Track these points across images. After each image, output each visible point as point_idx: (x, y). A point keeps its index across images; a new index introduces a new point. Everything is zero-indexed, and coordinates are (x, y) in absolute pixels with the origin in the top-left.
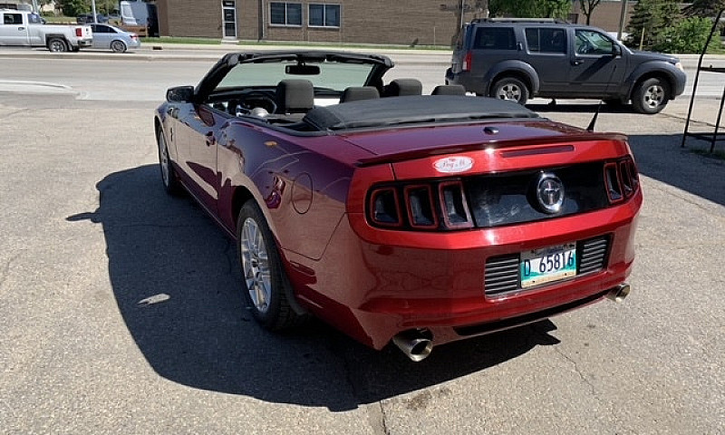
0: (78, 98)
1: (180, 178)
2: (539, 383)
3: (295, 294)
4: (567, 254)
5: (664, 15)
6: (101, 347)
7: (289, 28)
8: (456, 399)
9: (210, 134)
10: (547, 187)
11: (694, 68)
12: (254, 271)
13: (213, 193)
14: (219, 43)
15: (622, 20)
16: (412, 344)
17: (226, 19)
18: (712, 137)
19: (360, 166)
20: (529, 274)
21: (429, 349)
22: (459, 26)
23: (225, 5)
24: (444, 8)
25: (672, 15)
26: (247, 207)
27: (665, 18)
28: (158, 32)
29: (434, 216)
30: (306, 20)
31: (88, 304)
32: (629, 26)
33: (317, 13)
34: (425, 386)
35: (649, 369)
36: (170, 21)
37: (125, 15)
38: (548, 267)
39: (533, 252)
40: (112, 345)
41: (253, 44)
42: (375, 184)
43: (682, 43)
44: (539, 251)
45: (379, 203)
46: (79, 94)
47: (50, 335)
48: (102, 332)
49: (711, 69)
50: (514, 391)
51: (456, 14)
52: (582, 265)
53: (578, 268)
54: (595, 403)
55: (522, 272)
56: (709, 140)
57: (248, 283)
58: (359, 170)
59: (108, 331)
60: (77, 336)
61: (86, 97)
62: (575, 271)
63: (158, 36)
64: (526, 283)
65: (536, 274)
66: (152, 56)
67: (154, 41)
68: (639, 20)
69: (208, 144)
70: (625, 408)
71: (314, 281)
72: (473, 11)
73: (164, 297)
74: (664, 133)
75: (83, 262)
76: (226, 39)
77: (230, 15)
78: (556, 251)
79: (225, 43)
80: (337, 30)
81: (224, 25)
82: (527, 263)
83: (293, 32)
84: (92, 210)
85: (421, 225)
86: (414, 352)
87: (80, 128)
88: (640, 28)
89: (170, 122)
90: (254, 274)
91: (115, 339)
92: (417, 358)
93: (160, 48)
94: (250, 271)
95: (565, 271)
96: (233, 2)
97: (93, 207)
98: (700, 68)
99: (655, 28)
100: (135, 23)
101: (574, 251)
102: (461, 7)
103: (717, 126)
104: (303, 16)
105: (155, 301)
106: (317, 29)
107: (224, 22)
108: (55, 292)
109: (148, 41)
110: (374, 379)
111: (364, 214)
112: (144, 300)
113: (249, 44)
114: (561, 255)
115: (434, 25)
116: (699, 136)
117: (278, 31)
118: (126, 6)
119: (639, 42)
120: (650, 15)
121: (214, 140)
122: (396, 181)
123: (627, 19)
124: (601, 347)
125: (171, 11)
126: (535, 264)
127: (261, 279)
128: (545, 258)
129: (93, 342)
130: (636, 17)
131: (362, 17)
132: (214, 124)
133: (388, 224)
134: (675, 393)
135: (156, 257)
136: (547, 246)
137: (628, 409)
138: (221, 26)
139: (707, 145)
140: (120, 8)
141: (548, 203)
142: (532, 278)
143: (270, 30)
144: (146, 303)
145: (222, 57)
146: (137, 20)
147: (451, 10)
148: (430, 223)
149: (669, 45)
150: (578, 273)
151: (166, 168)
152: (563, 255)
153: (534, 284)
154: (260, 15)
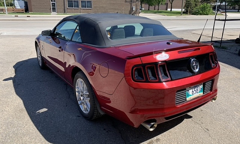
0: (2, 34)
1: (46, 63)
2: (190, 134)
3: (100, 107)
4: (200, 87)
5: (195, 3)
6: (25, 132)
7: (74, 9)
8: (163, 142)
9: (60, 47)
10: (194, 64)
11: (213, 20)
12: (82, 98)
13: (62, 69)
14: (50, 14)
15: (182, 5)
16: (150, 125)
17: (52, 6)
18: (220, 42)
19: (128, 59)
20: (189, 95)
21: (156, 126)
22: (131, 8)
23: (52, 1)
24: (126, 2)
25: (198, 3)
26: (78, 74)
27: (195, 4)
28: (28, 11)
29: (157, 76)
30: (80, 6)
31: (17, 114)
32: (184, 7)
33: (84, 4)
34: (151, 138)
35: (226, 125)
36: (33, 7)
37: (16, 5)
38: (195, 92)
39: (190, 87)
40: (29, 130)
41: (62, 14)
42: (135, 65)
43: (201, 12)
44: (192, 87)
45: (136, 73)
46: (2, 33)
47: (3, 128)
48: (24, 125)
49: (219, 20)
50: (182, 138)
51: (130, 4)
52: (205, 91)
53: (204, 92)
54: (211, 140)
55: (187, 95)
56: (219, 43)
57: (79, 102)
58: (128, 61)
59: (26, 125)
60: (14, 128)
61: (5, 34)
62: (202, 93)
63: (29, 12)
64: (188, 99)
65: (191, 95)
66: (27, 19)
67: (27, 14)
68: (188, 5)
69: (60, 51)
70: (222, 141)
71: (110, 102)
72: (135, 2)
73: (45, 110)
74: (204, 41)
75: (13, 97)
76: (53, 13)
77: (54, 5)
78: (197, 86)
79: (52, 14)
80: (91, 9)
81: (52, 8)
82: (188, 92)
83: (76, 10)
84: (13, 76)
85: (152, 80)
86: (151, 128)
87: (4, 46)
88: (188, 7)
89: (42, 43)
90: (82, 99)
91: (30, 128)
92: (151, 130)
93: (29, 16)
94: (80, 98)
95: (200, 93)
96: (55, 1)
97: (13, 75)
98: (215, 20)
99: (193, 7)
100: (20, 8)
101: (202, 86)
102: (131, 1)
103: (222, 39)
104: (79, 5)
105: (43, 111)
106: (84, 9)
107: (52, 7)
108: (3, 110)
109: (25, 14)
110: (131, 137)
111: (131, 77)
112: (38, 111)
113: (61, 14)
114: (198, 87)
115: (123, 7)
116: (216, 42)
117: (71, 10)
118: (16, 3)
119: (188, 12)
120: (191, 3)
121: (63, 49)
122: (142, 64)
123: (184, 5)
124: (207, 118)
125: (33, 3)
126: (190, 91)
127: (85, 101)
128: (194, 89)
129: (21, 130)
130: (186, 4)
131: (99, 5)
132: (60, 43)
133: (140, 81)
134: (237, 134)
135: (41, 93)
136: (194, 85)
137: (223, 141)
138: (51, 9)
139: (218, 45)
140: (14, 3)
141: (194, 69)
142: (190, 97)
143: (68, 10)
144: (39, 112)
145: (62, 19)
146: (21, 7)
147: (128, 2)
148: (155, 79)
149: (197, 13)
150: (204, 93)
151: (40, 59)
152: (199, 87)
153: (190, 99)
154: (64, 4)
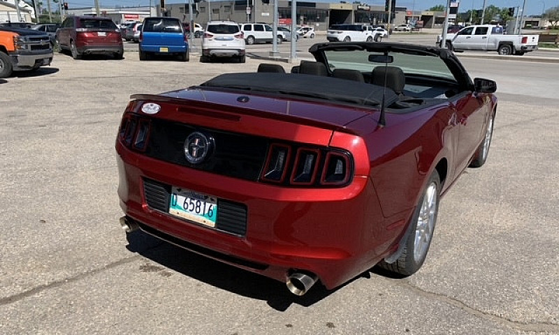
4: (208, 205)
20: (175, 205)
38: (191, 207)
39: (180, 190)
44: (185, 191)
52: (221, 222)
53: (217, 223)
55: (171, 201)
62: (214, 223)
64: (173, 211)
65: (180, 208)
78: (199, 198)
82: (175, 196)
95: (204, 219)
101: (214, 206)
114: (202, 203)
126: (180, 200)
128: (189, 199)
136: (192, 190)
142: (177, 210)
150: (217, 226)
152: (205, 204)
153: (177, 215)
